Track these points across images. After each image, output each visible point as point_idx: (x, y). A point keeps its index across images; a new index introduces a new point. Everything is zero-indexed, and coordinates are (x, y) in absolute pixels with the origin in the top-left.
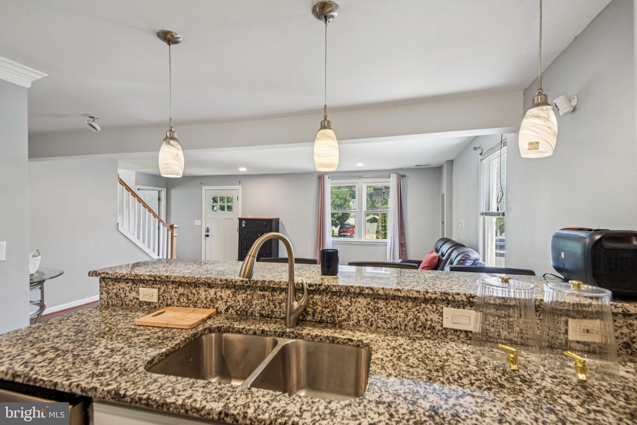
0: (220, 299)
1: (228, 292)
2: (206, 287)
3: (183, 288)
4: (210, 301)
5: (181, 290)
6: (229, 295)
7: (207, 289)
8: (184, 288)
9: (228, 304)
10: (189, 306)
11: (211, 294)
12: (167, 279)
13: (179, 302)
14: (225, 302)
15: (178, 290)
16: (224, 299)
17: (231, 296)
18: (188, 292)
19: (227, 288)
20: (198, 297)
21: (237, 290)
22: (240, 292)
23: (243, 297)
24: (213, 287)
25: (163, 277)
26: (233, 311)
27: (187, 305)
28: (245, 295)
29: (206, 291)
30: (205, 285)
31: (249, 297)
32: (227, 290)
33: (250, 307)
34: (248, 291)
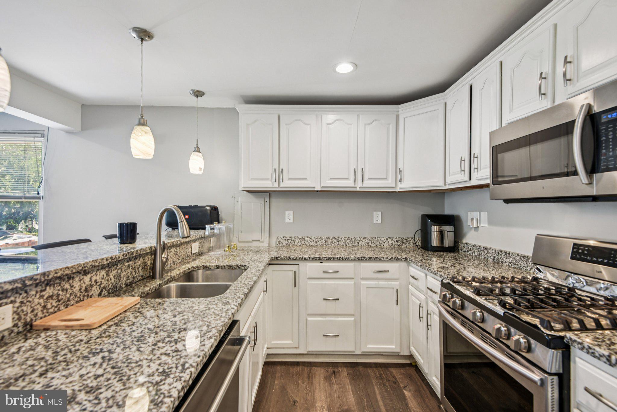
0: (95, 284)
1: (103, 273)
2: (81, 275)
3: (52, 288)
4: (85, 291)
5: (49, 291)
6: (103, 275)
7: (82, 277)
8: (54, 287)
9: (102, 286)
10: (59, 310)
11: (86, 281)
12: (44, 277)
13: (45, 311)
14: (99, 285)
15: (44, 293)
16: (98, 282)
17: (105, 276)
18: (59, 290)
19: (102, 268)
20: (71, 291)
21: (110, 268)
22: (113, 270)
23: (115, 273)
24: (89, 273)
25: (38, 277)
26: (106, 292)
27: (56, 309)
28: (116, 271)
29: (80, 281)
30: (80, 273)
31: (119, 271)
32: (102, 271)
33: (119, 282)
34: (119, 265)
